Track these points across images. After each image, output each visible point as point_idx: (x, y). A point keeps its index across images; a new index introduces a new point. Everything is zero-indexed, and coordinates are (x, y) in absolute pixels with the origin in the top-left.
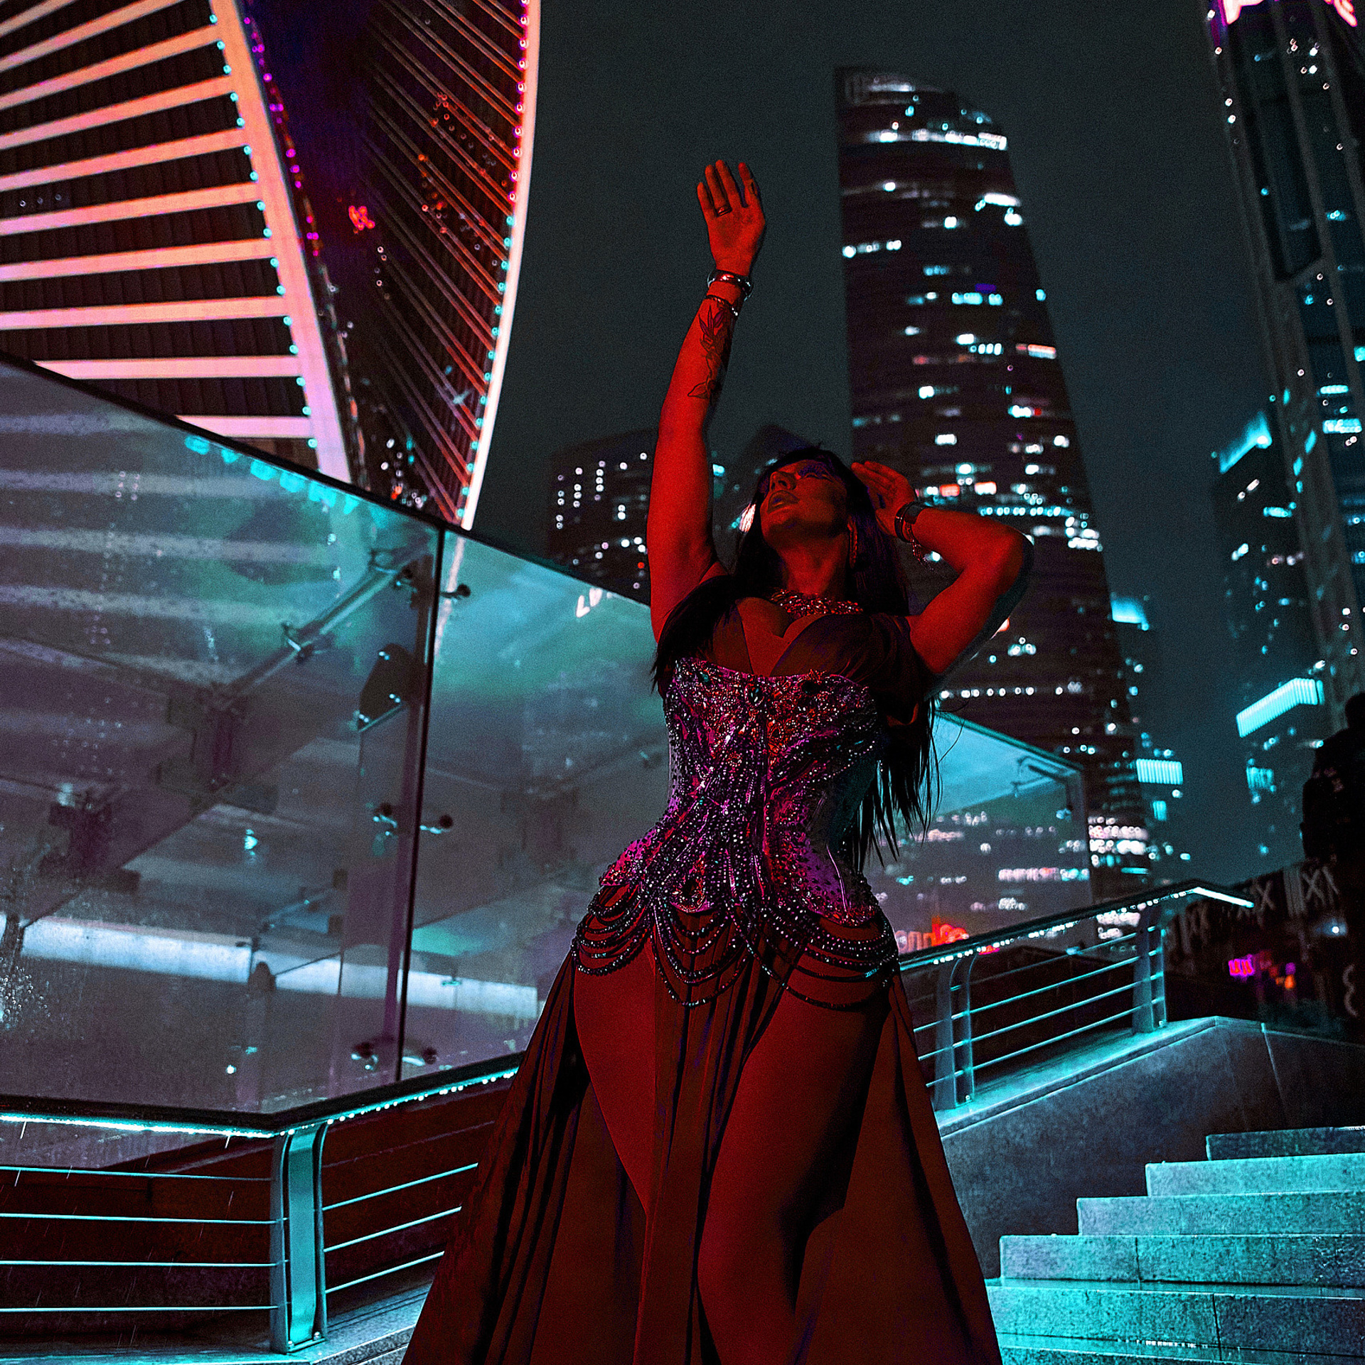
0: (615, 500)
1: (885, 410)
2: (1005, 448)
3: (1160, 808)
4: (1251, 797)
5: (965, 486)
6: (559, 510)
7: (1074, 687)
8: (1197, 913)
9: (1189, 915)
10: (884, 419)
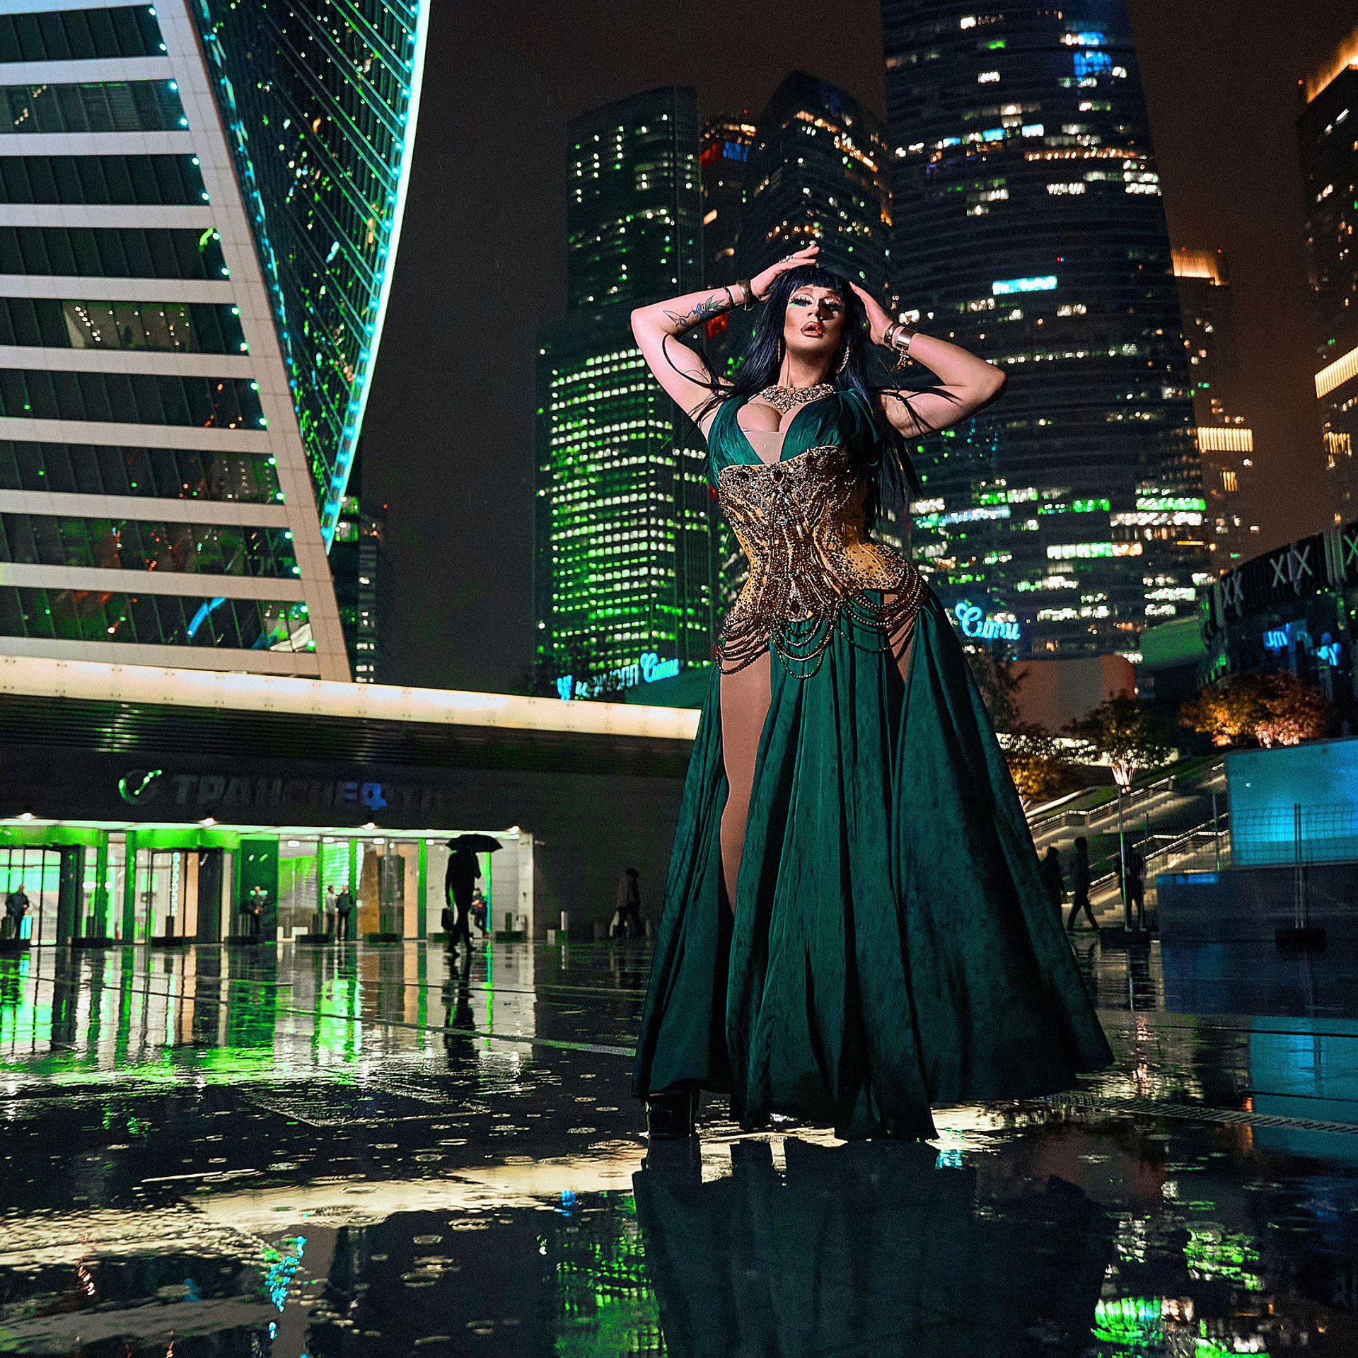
0: (638, 168)
1: (922, 46)
2: (1055, 84)
3: (1229, 478)
4: (1327, 462)
5: (1010, 128)
6: (577, 182)
7: (1129, 349)
8: (1232, 583)
9: (1223, 584)
10: (920, 58)
